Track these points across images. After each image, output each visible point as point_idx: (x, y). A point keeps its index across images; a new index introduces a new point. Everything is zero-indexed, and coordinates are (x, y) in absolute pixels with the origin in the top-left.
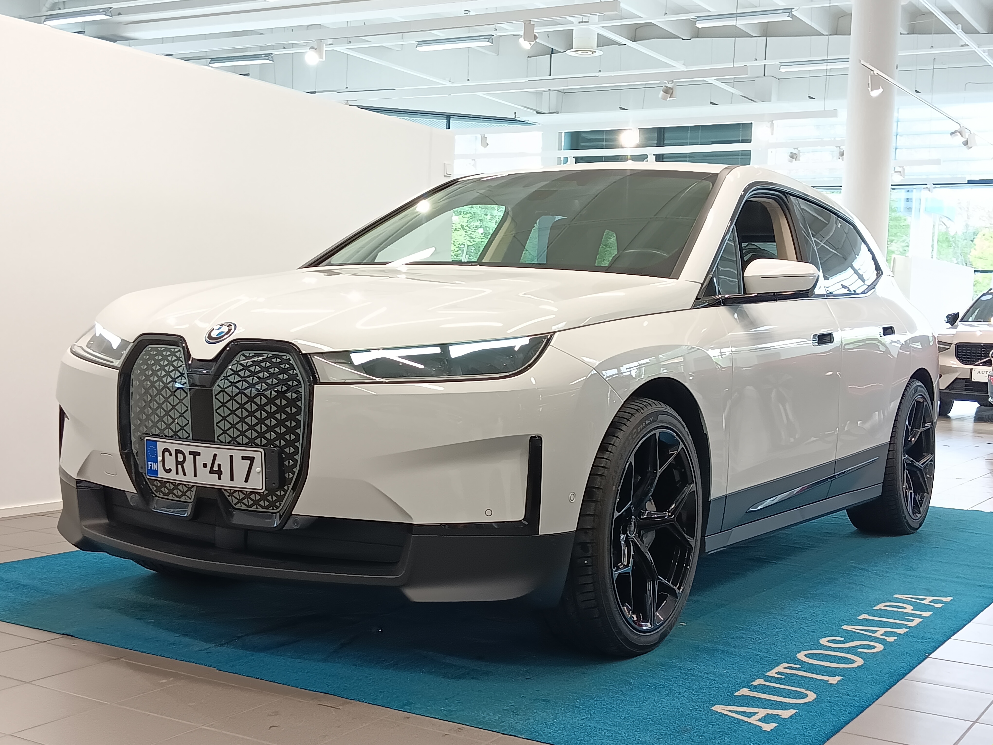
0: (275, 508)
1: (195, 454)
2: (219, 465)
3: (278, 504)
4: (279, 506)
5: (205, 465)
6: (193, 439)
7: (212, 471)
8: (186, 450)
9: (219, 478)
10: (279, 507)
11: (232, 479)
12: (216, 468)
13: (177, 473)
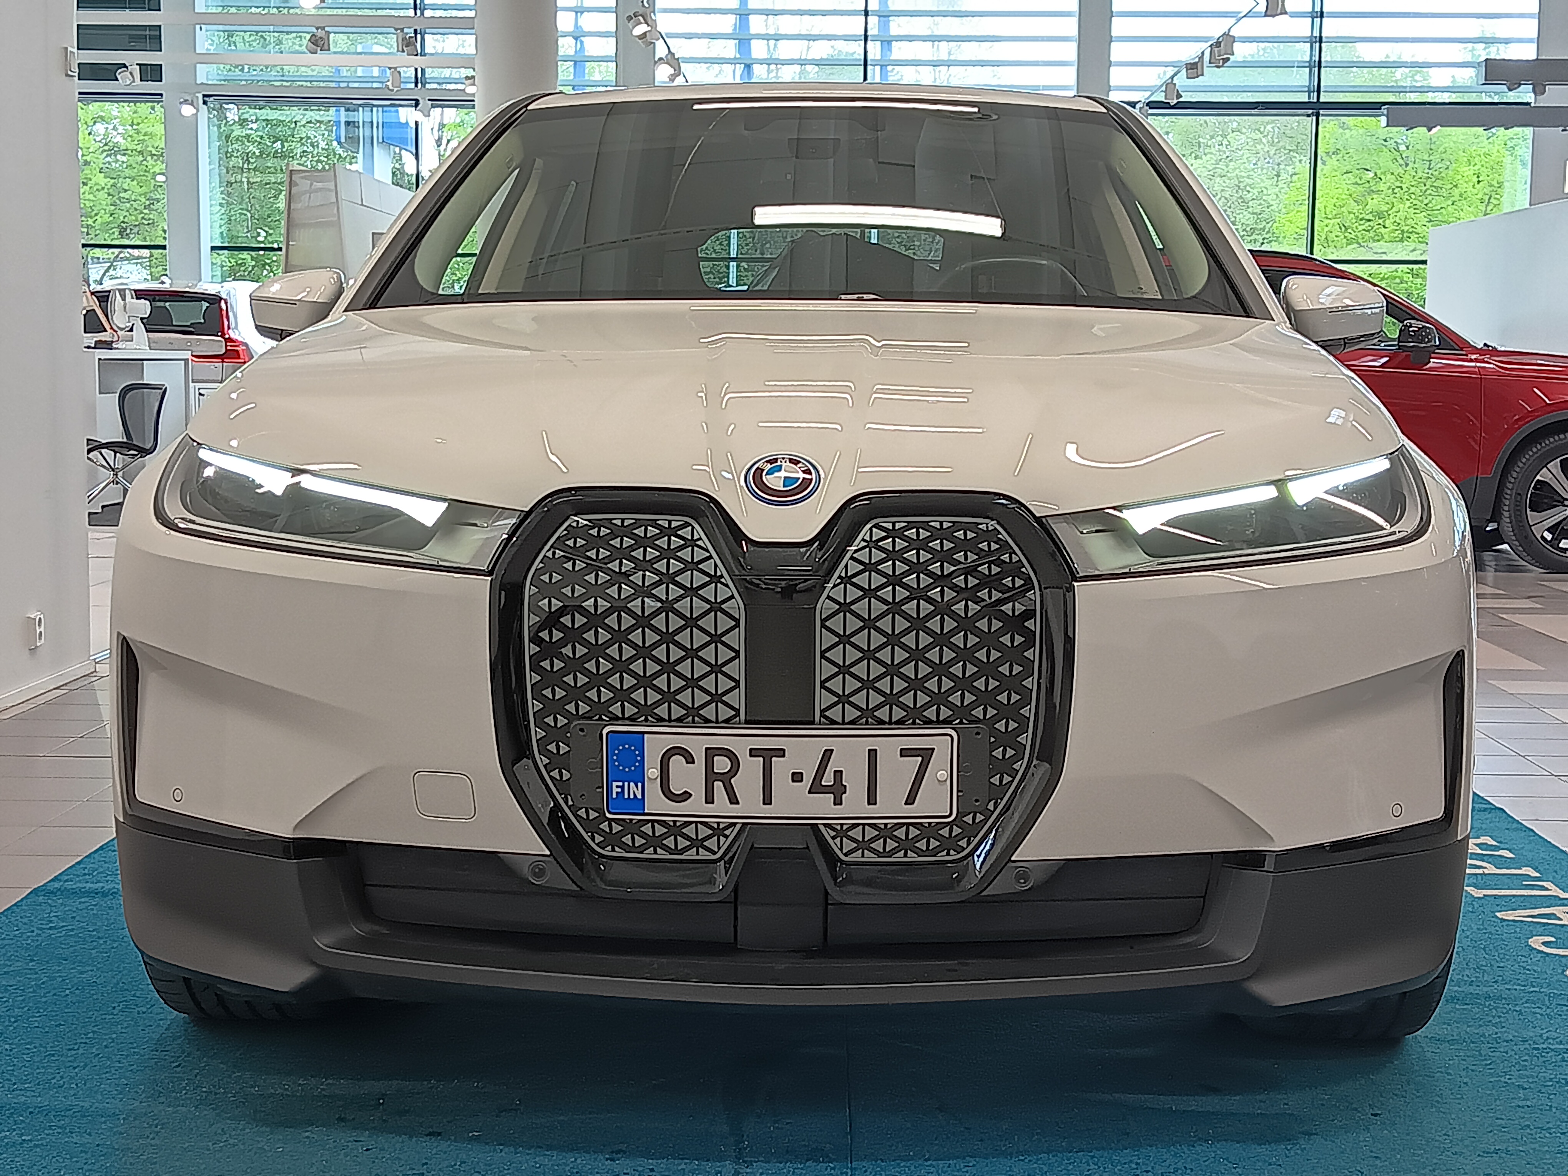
0: (952, 852)
1: (767, 755)
2: (838, 774)
3: (963, 843)
4: (965, 846)
5: (797, 777)
6: (747, 722)
7: (816, 788)
8: (741, 746)
9: (838, 802)
10: (964, 849)
11: (872, 800)
12: (828, 780)
13: (709, 799)
